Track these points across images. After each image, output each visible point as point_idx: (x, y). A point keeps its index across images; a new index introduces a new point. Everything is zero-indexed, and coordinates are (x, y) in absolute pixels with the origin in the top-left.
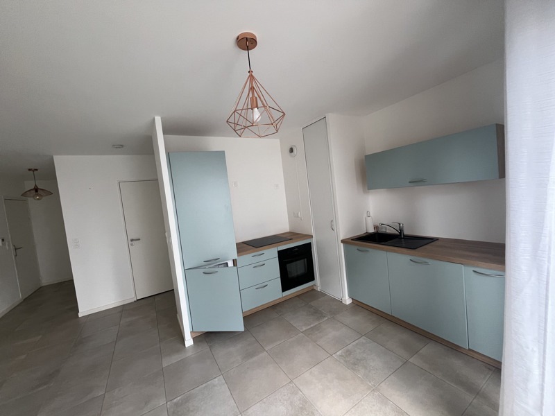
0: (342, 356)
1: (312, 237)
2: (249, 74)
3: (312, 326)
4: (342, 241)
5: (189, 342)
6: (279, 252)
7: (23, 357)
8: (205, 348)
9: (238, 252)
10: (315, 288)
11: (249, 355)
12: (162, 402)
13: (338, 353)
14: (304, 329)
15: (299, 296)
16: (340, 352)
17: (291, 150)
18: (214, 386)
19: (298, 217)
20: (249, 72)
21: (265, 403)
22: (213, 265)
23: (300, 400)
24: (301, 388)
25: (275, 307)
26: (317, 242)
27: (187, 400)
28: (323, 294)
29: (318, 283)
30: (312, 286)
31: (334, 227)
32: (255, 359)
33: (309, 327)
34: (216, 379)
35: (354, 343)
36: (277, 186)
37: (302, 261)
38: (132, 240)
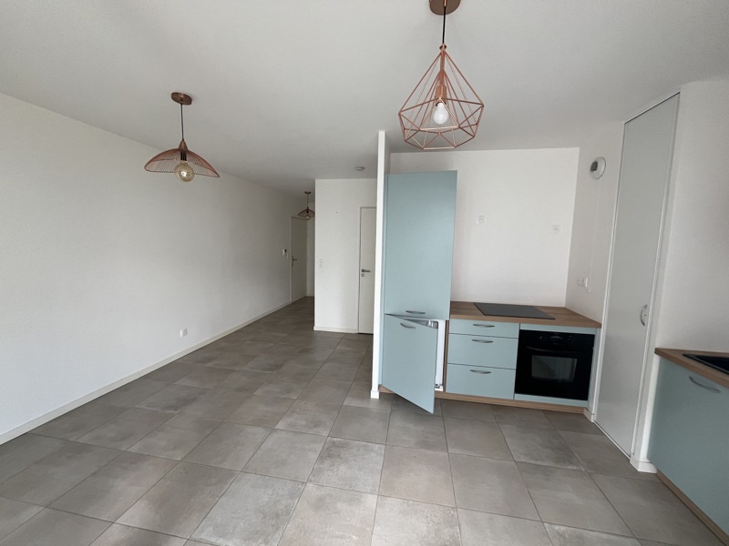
0: (560, 535)
1: (599, 325)
2: (440, 51)
3: (539, 463)
4: (658, 351)
5: (375, 394)
6: (522, 333)
7: (272, 344)
8: (387, 408)
9: (451, 313)
10: (586, 413)
11: (425, 444)
12: (325, 433)
13: (557, 528)
14: (523, 459)
15: (547, 412)
16: (562, 528)
17: (594, 167)
18: (372, 450)
19: (583, 286)
20: (441, 48)
21: (408, 505)
22: (415, 318)
23: (451, 537)
24: (463, 526)
25: (496, 409)
26: (608, 338)
27: (342, 446)
28: (595, 429)
29: (593, 407)
30: (582, 408)
31: (648, 321)
32: (430, 452)
33: (533, 462)
34: (377, 446)
35: (605, 536)
36: (556, 229)
37: (570, 360)
38: (363, 271)
